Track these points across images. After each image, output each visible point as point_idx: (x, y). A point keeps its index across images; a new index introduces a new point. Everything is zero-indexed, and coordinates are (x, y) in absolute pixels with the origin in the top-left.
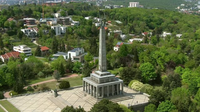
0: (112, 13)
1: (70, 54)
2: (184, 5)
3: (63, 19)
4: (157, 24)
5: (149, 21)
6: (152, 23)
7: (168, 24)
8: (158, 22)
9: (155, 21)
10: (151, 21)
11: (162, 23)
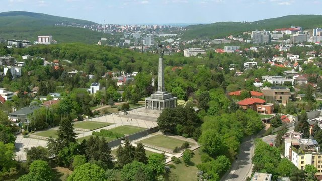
0: (54, 50)
1: (92, 89)
2: (105, 39)
3: (7, 60)
4: (114, 63)
5: (104, 59)
6: (108, 62)
7: (127, 63)
8: (115, 60)
9: (112, 60)
10: (107, 59)
11: (120, 62)
